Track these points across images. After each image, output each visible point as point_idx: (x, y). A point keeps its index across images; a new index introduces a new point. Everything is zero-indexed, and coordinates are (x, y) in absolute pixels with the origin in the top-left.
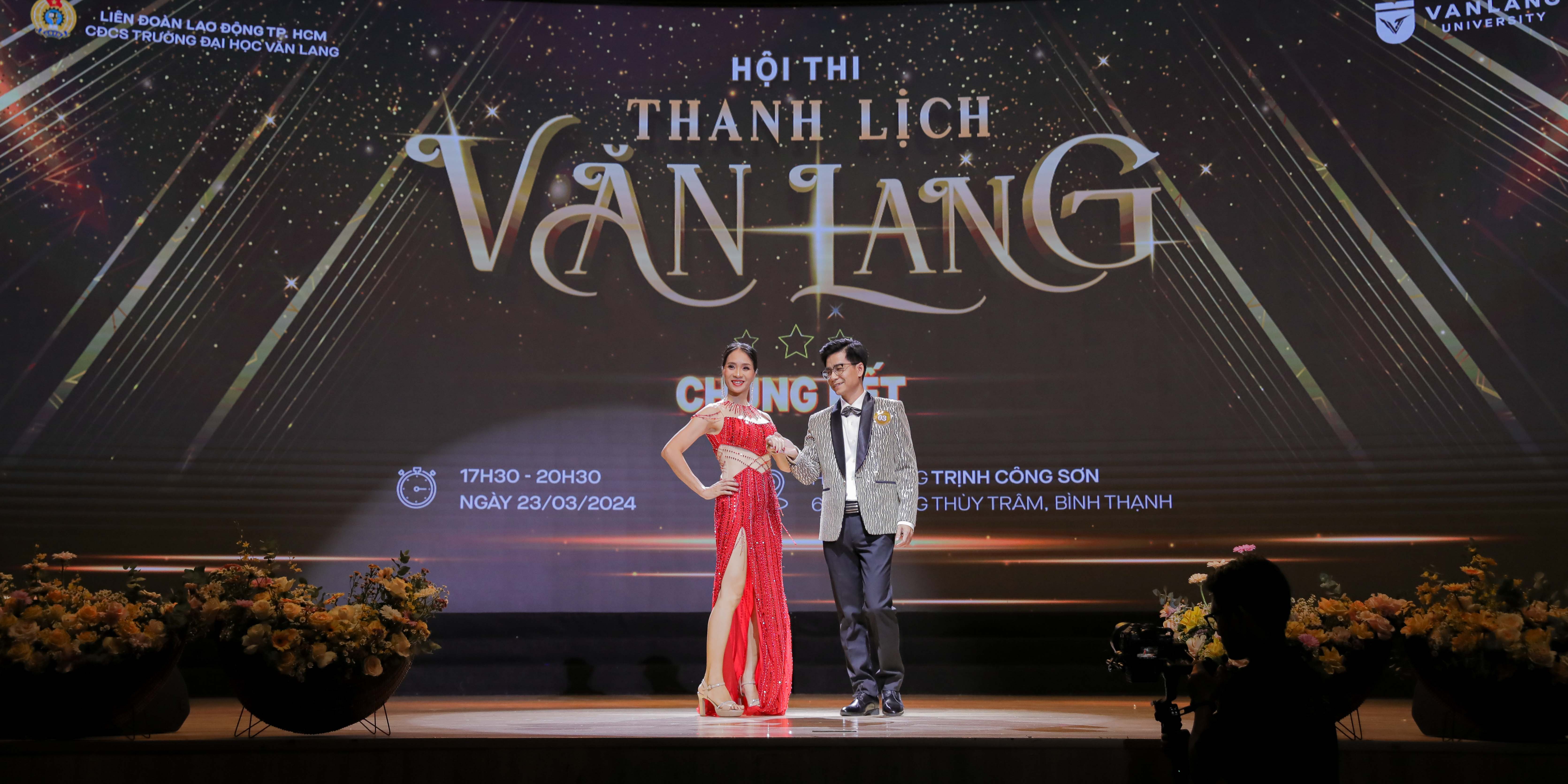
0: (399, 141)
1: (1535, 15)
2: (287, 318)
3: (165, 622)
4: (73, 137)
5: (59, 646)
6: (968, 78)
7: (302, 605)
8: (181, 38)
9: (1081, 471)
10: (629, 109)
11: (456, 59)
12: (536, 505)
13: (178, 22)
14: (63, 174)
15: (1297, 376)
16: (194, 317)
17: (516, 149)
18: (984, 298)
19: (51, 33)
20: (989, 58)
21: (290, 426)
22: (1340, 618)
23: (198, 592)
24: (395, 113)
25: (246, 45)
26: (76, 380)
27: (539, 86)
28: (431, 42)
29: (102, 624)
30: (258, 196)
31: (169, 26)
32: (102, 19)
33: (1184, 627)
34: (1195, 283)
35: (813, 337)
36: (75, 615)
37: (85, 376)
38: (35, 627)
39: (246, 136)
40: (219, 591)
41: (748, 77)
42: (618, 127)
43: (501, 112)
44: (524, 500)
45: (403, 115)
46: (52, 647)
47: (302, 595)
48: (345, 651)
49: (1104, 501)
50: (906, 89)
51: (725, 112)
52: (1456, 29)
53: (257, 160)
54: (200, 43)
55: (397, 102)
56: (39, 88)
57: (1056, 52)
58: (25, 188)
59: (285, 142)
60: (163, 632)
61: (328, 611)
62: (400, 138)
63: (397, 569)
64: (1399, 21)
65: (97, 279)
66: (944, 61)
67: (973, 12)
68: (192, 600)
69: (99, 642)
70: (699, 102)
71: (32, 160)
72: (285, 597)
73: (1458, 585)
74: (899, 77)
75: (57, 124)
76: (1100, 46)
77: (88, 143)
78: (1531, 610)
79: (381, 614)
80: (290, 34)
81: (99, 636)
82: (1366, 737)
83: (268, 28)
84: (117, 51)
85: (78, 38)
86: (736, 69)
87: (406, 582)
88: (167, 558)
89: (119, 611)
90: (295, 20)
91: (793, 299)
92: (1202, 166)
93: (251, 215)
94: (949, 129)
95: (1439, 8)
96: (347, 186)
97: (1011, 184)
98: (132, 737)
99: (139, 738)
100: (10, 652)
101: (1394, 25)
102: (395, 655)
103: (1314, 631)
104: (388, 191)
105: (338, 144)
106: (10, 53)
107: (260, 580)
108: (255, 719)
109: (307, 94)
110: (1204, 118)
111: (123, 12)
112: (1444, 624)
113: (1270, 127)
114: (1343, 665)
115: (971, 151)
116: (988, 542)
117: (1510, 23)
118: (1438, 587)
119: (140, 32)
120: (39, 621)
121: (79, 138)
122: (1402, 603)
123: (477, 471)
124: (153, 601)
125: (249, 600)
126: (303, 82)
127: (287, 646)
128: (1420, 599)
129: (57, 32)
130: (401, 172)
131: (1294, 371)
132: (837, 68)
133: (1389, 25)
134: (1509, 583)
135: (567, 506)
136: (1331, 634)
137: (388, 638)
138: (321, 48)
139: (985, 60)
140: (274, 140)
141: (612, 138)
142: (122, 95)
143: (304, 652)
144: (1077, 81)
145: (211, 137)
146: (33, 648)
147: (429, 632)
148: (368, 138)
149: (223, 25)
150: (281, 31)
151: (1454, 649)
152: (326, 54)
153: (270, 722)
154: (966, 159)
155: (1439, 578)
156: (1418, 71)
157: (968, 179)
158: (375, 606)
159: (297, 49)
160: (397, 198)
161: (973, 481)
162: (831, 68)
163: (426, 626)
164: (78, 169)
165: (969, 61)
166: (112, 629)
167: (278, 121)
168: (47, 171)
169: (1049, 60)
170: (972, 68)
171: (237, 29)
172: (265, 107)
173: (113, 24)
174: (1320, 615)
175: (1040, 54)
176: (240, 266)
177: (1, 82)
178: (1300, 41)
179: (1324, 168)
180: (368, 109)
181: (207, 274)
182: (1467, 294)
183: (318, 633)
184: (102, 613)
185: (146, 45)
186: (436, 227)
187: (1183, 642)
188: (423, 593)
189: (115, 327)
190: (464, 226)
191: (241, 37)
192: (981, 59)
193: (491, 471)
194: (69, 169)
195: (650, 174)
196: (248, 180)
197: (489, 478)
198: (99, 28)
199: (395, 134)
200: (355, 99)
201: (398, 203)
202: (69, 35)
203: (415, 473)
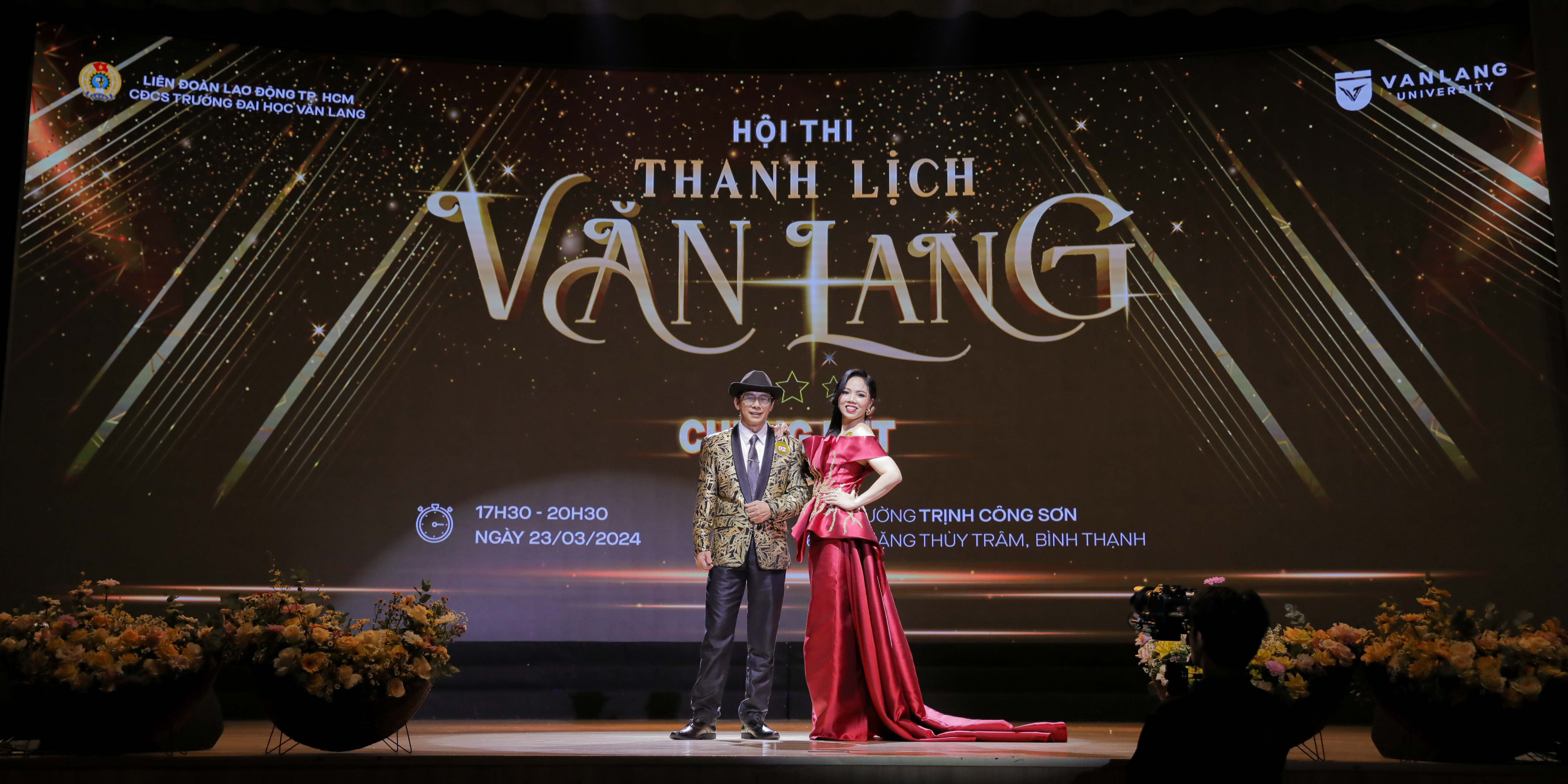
0: (420, 197)
1: (1484, 85)
2: (314, 363)
3: (201, 646)
4: (116, 193)
5: (105, 667)
6: (954, 141)
7: (330, 630)
8: (219, 101)
9: (1060, 510)
10: (636, 168)
11: (475, 121)
12: (547, 540)
13: (215, 86)
14: (107, 228)
15: (1263, 422)
16: (228, 361)
17: (530, 206)
18: (969, 347)
19: (97, 96)
20: (974, 122)
21: (316, 464)
22: (1304, 646)
23: (233, 618)
24: (417, 172)
25: (278, 108)
26: (116, 420)
27: (552, 146)
28: (451, 105)
29: (143, 647)
30: (288, 249)
31: (207, 90)
32: (145, 83)
33: (1158, 654)
34: (1166, 333)
35: (808, 383)
36: (117, 638)
37: (124, 418)
38: (81, 649)
39: (278, 193)
40: (252, 616)
41: (748, 139)
42: (626, 185)
43: (517, 171)
44: (535, 535)
45: (424, 173)
46: (95, 668)
47: (330, 620)
48: (370, 674)
49: (1082, 539)
50: (897, 151)
51: (727, 172)
52: (1410, 98)
53: (287, 214)
54: (236, 106)
55: (419, 161)
56: (85, 148)
57: (1037, 116)
58: (71, 241)
59: (314, 198)
60: (200, 654)
61: (354, 636)
62: (422, 194)
63: (419, 597)
64: (1357, 89)
65: (138, 326)
66: (932, 125)
67: (959, 79)
68: (227, 625)
69: (140, 663)
70: (702, 162)
71: (78, 214)
72: (314, 623)
73: (1415, 616)
74: (889, 139)
75: (102, 181)
76: (1078, 111)
77: (130, 199)
78: (1483, 639)
79: (403, 639)
80: (320, 97)
81: (140, 658)
82: (1328, 758)
83: (299, 92)
84: (158, 113)
85: (122, 101)
86: (737, 131)
87: (427, 609)
88: (200, 588)
89: (159, 635)
90: (325, 85)
91: (789, 347)
92: (1174, 224)
93: (281, 267)
94: (937, 187)
95: (1394, 78)
96: (372, 239)
97: (994, 240)
98: (170, 753)
99: (177, 754)
100: (57, 672)
101: (1353, 93)
102: (417, 677)
103: (1280, 658)
104: (409, 245)
105: (364, 200)
106: (59, 114)
107: (290, 606)
108: (285, 738)
109: (335, 153)
110: (1175, 179)
111: (165, 77)
112: (1401, 652)
113: (1238, 188)
114: (1306, 690)
115: (957, 208)
116: (972, 577)
117: (1460, 92)
118: (1396, 617)
119: (180, 95)
120: (85, 644)
121: (123, 194)
122: (1362, 632)
123: (492, 508)
124: (191, 625)
125: (280, 625)
126: (333, 141)
127: (315, 669)
128: (1379, 628)
129: (103, 95)
130: (422, 227)
131: (1260, 418)
132: (831, 131)
133: (1347, 93)
134: (1462, 614)
135: (576, 541)
136: (1295, 661)
137: (410, 662)
138: (348, 111)
139: (970, 124)
140: (304, 196)
141: (620, 196)
142: (163, 154)
143: (331, 674)
144: (1056, 144)
145: (245, 193)
146: (79, 669)
147: (448, 656)
148: (392, 195)
149: (258, 88)
150: (311, 95)
151: (1411, 676)
152: (353, 116)
153: (299, 739)
154: (952, 216)
155: (1397, 608)
156: (1375, 136)
157: (954, 235)
158: (398, 631)
159: (326, 111)
160: (418, 251)
161: (958, 519)
162: (826, 130)
163: (446, 650)
164: (121, 223)
165: (955, 124)
166: (152, 652)
167: (308, 178)
168: (92, 224)
169: (1030, 124)
170: (958, 131)
171: (270, 93)
172: (296, 166)
173: (155, 88)
174: (1285, 643)
175: (1021, 118)
176: (271, 314)
177: (50, 141)
178: (1265, 108)
179: (1288, 227)
180: (392, 167)
181: (240, 321)
182: (1422, 345)
183: (345, 656)
184: (143, 637)
185: (185, 107)
186: (455, 278)
187: (1156, 669)
188: (443, 619)
189: (153, 371)
190: (481, 277)
191: (274, 100)
192: (966, 122)
193: (505, 508)
194: (112, 223)
195: (655, 229)
196: (279, 233)
197: (502, 514)
198: (142, 92)
199: (416, 191)
200: (380, 158)
201: (419, 255)
202: (114, 98)
203: (434, 509)
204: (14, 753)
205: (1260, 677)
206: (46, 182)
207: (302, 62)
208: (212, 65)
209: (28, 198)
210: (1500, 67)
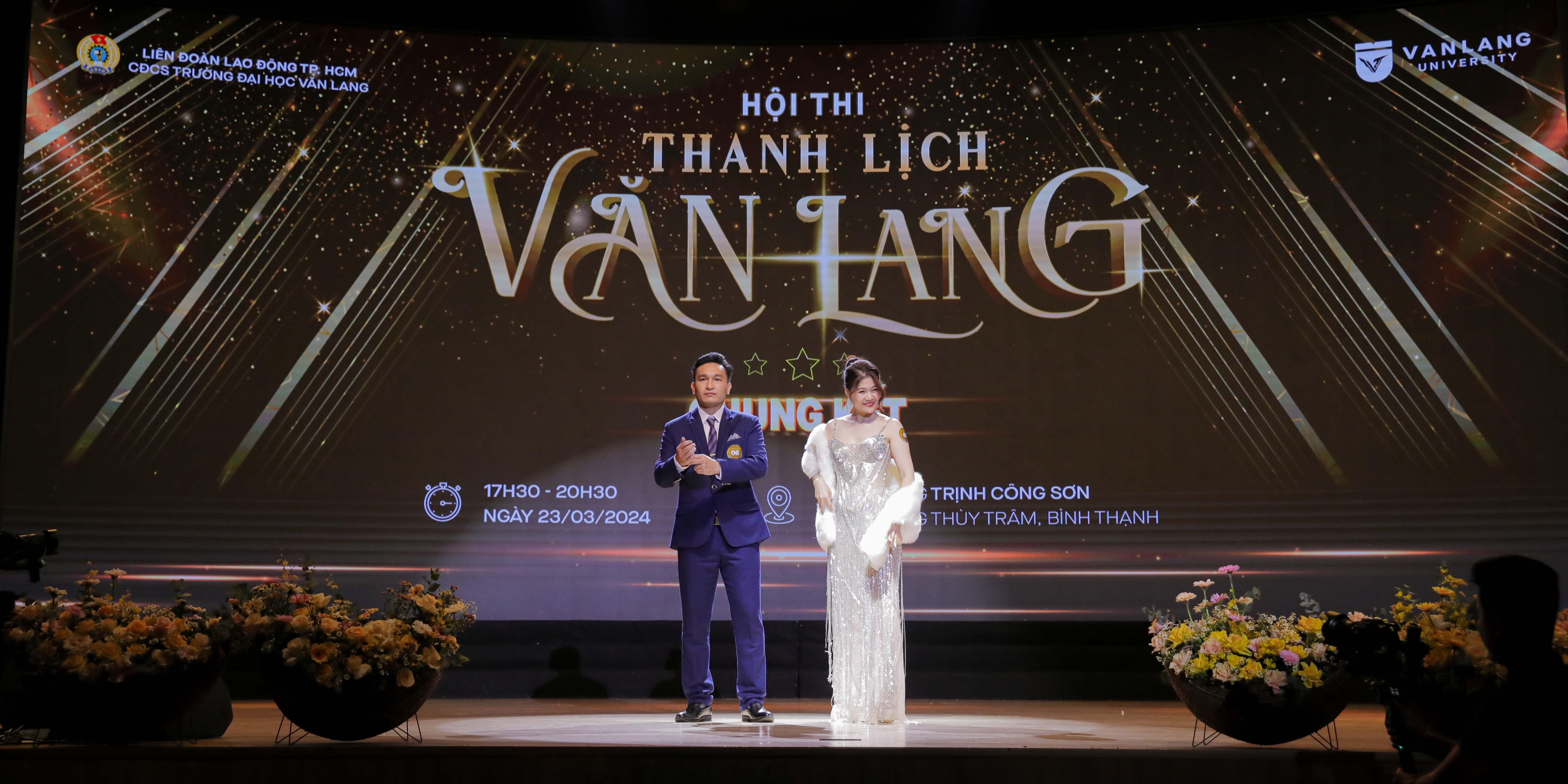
0: (425, 172)
1: (1507, 56)
2: (319, 341)
3: (210, 636)
4: (117, 169)
5: (112, 658)
6: (967, 114)
7: (339, 620)
8: (219, 74)
9: (1072, 488)
10: (644, 142)
11: (480, 95)
12: (556, 519)
13: (216, 59)
14: (108, 203)
15: (1278, 399)
16: (232, 339)
17: (537, 181)
18: (982, 323)
19: (96, 70)
20: (987, 94)
21: (323, 443)
22: (1319, 635)
23: (241, 607)
24: (421, 146)
25: (280, 81)
26: (120, 399)
27: (559, 120)
28: (456, 77)
29: (151, 638)
30: (292, 225)
31: (208, 63)
32: (144, 56)
33: (1171, 643)
34: (1181, 309)
35: (818, 360)
36: (125, 629)
37: (129, 395)
38: (88, 640)
39: (281, 168)
40: (261, 607)
41: (757, 113)
42: (634, 160)
43: (522, 145)
44: (544, 514)
45: (429, 148)
46: (103, 659)
47: (338, 610)
48: (379, 664)
49: (1094, 519)
50: (909, 125)
51: (736, 145)
52: (1431, 69)
53: (291, 190)
54: (237, 79)
55: (424, 135)
56: (84, 122)
57: (1051, 89)
58: (72, 217)
59: (318, 174)
60: (208, 645)
61: (363, 626)
62: (427, 169)
63: (428, 586)
64: (1378, 60)
65: (141, 303)
66: (944, 97)
67: (972, 50)
68: (235, 615)
69: (148, 654)
70: (711, 136)
71: (78, 189)
72: (322, 613)
73: (1431, 605)
74: (901, 112)
75: (102, 157)
76: (1093, 83)
77: (131, 175)
79: (412, 629)
80: (322, 70)
81: (148, 649)
82: (1342, 747)
83: (301, 65)
84: (158, 86)
85: (121, 74)
86: (746, 104)
87: (436, 598)
88: (207, 567)
89: (167, 625)
90: (327, 57)
91: (800, 324)
92: (1190, 198)
93: (285, 243)
94: (949, 162)
95: (1415, 48)
96: (376, 215)
97: (1008, 215)
98: (179, 742)
99: (186, 743)
100: (65, 663)
101: (1373, 64)
102: (426, 667)
103: (1295, 647)
104: (415, 220)
105: (368, 175)
106: (58, 88)
107: (299, 596)
108: (295, 727)
109: (339, 128)
110: (1191, 153)
111: (164, 49)
113: (1255, 161)
114: (1321, 680)
115: (970, 183)
116: (984, 555)
117: (1483, 63)
118: (1411, 606)
119: (180, 68)
120: (92, 634)
121: (123, 170)
123: (500, 486)
124: (199, 615)
125: (288, 615)
126: (336, 116)
127: (324, 659)
128: (1394, 617)
129: (102, 69)
130: (427, 203)
131: (1276, 395)
132: (842, 104)
133: (1367, 64)
135: (585, 520)
136: (1309, 650)
137: (420, 652)
138: (351, 84)
139: (983, 97)
140: (307, 171)
141: (628, 170)
142: (164, 128)
143: (341, 666)
144: (1071, 117)
145: (248, 168)
146: (87, 659)
147: (458, 646)
148: (396, 170)
149: (259, 61)
150: (313, 68)
152: (356, 90)
153: (309, 729)
154: (965, 191)
155: (1413, 597)
156: (1395, 108)
157: (967, 210)
158: (407, 621)
159: (329, 85)
160: (424, 227)
161: (970, 498)
162: (837, 104)
163: (455, 640)
164: (122, 199)
165: (968, 97)
166: (160, 642)
167: (311, 153)
168: (93, 200)
169: (1045, 96)
170: (971, 104)
171: (271, 66)
172: (299, 140)
173: (155, 61)
174: (1299, 632)
175: (1035, 91)
176: (276, 291)
177: (48, 116)
178: (1284, 79)
179: (1305, 201)
180: (396, 142)
181: (245, 298)
182: (1440, 321)
183: (354, 646)
184: (151, 627)
185: (186, 80)
186: (461, 255)
187: (1169, 658)
188: (452, 608)
189: (157, 349)
190: (487, 254)
191: (276, 73)
192: (979, 95)
193: (513, 486)
194: (113, 199)
195: (664, 204)
196: (283, 209)
197: (511, 493)
198: (141, 65)
199: (421, 166)
200: (384, 132)
201: (424, 231)
202: (113, 72)
203: (442, 488)
204: (24, 742)
205: (1274, 666)
206: (45, 157)
207: (304, 34)
208: (212, 37)
209: (27, 173)
210: (1524, 37)
